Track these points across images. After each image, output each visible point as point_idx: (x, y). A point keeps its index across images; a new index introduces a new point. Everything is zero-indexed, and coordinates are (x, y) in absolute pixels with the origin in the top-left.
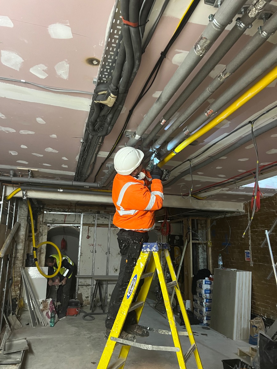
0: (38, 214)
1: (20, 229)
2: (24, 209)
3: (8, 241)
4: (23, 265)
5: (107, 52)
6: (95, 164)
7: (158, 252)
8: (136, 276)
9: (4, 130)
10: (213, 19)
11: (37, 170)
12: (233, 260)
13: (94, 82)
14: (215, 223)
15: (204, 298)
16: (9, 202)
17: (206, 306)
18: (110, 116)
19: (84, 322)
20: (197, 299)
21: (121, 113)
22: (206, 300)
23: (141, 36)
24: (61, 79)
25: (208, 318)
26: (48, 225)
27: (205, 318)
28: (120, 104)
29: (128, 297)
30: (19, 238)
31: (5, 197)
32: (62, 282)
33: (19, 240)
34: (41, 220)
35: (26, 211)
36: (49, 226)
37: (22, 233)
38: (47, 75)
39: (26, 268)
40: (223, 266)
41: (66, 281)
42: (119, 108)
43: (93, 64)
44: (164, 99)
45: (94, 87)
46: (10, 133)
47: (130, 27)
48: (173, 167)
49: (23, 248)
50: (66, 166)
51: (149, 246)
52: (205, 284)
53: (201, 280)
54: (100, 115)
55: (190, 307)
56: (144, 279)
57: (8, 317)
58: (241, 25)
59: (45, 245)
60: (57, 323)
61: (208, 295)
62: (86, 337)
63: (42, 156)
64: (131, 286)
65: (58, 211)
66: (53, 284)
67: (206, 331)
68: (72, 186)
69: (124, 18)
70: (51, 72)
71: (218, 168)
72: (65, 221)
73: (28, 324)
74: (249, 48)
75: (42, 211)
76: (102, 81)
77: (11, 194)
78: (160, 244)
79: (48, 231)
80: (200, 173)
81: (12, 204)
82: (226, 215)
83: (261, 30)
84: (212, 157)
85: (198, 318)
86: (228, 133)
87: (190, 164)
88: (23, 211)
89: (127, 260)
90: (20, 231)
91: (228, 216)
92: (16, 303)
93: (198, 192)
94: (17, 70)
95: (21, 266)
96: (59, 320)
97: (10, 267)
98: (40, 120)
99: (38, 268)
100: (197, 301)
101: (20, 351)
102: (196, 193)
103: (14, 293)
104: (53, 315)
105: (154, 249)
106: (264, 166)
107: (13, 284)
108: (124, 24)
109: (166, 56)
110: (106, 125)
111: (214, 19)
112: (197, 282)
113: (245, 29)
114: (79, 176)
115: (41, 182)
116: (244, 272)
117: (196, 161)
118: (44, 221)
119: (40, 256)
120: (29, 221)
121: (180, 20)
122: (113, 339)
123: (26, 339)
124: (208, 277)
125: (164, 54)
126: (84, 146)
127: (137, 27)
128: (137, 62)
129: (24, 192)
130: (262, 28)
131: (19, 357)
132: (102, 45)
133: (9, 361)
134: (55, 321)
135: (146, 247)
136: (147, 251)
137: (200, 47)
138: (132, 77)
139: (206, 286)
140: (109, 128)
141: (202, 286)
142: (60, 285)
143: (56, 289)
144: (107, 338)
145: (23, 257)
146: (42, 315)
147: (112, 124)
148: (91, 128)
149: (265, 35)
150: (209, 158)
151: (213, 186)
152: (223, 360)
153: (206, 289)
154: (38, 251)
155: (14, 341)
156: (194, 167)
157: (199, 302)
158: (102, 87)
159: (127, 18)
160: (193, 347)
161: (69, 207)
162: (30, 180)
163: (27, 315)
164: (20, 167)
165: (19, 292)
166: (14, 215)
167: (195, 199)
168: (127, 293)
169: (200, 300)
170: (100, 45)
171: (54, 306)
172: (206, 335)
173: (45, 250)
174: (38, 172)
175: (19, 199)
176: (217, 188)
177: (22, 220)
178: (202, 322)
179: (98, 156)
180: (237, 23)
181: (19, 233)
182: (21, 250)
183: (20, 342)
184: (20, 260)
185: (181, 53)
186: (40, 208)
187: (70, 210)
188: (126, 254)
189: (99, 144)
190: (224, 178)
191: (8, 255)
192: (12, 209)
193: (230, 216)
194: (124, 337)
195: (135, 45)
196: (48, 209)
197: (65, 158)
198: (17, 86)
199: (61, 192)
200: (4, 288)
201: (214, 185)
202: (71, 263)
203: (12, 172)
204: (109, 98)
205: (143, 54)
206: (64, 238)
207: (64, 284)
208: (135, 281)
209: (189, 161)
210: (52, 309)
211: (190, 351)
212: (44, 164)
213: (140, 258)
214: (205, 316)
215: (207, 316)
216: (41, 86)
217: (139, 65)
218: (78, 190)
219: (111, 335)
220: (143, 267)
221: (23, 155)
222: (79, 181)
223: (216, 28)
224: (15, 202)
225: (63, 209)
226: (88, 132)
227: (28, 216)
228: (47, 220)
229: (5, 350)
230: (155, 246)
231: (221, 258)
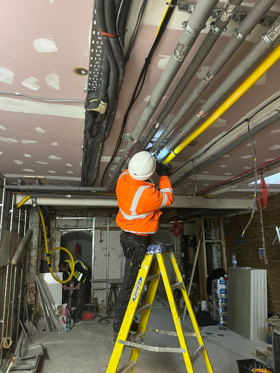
0: (50, 220)
1: (33, 236)
2: (35, 216)
3: (20, 248)
4: (37, 272)
5: (92, 62)
6: (99, 168)
7: (161, 253)
8: (141, 279)
9: (6, 141)
10: (186, 26)
11: (44, 177)
12: (247, 258)
13: (84, 90)
14: (227, 222)
15: (219, 298)
16: (20, 210)
17: (223, 306)
18: (105, 122)
19: (100, 326)
20: (212, 299)
21: (115, 119)
22: (222, 300)
23: (122, 45)
24: (52, 90)
25: (224, 319)
26: (61, 230)
27: (222, 319)
28: (112, 110)
29: (134, 300)
30: (32, 245)
31: (15, 205)
32: (77, 286)
33: (32, 247)
34: (54, 226)
35: (38, 218)
36: (61, 232)
37: (35, 239)
38: (40, 87)
39: (40, 274)
40: (238, 264)
41: (81, 286)
42: (112, 115)
43: (82, 74)
44: (153, 104)
45: (85, 95)
46: (12, 143)
47: (109, 38)
48: (177, 167)
49: (36, 255)
50: (72, 172)
51: (152, 248)
52: (220, 283)
53: (215, 280)
54: (95, 122)
55: (207, 308)
56: (150, 281)
57: (25, 323)
58: (215, 29)
59: (59, 251)
60: (73, 328)
61: (223, 295)
62: (101, 341)
63: (47, 163)
64: (136, 290)
65: (70, 216)
66: (68, 288)
67: (223, 332)
68: (79, 191)
69: (101, 30)
70: (42, 83)
71: (222, 166)
72: (77, 226)
73: (45, 330)
74: (228, 50)
75: (54, 217)
76: (92, 89)
77: (21, 202)
78: (163, 246)
79: (61, 237)
80: (205, 172)
81: (23, 212)
82: (238, 213)
83: (236, 32)
84: (214, 156)
85: (214, 319)
86: (226, 131)
87: (193, 164)
88: (34, 218)
89: (132, 263)
90: (32, 238)
91: (240, 214)
92: (32, 309)
93: (207, 191)
94: (10, 84)
95: (35, 272)
96: (75, 325)
97: (24, 274)
98: (39, 129)
99: (52, 274)
100: (212, 301)
101: (35, 357)
102: (205, 192)
103: (30, 299)
104: (68, 320)
105: (158, 251)
106: (269, 162)
107: (28, 290)
108: (103, 36)
109: (151, 62)
110: (103, 131)
111: (188, 26)
112: (212, 282)
113: (220, 32)
114: (85, 181)
115: (48, 189)
116: (259, 271)
117: (199, 161)
118: (56, 227)
119: (54, 262)
120: (41, 227)
121: (158, 27)
122: (121, 342)
123: (41, 344)
124: (223, 276)
125: (148, 60)
126: (85, 152)
127: (116, 37)
128: (121, 70)
129: (33, 199)
130: (237, 30)
131: (33, 363)
132: (87, 56)
133: (24, 366)
134: (71, 326)
135: (151, 250)
136: (150, 254)
137: (179, 53)
138: (119, 84)
139: (221, 286)
140: (106, 133)
141: (216, 286)
142: (75, 290)
143: (71, 293)
144: (115, 341)
145: (37, 263)
146: (58, 320)
147: (108, 130)
148: (88, 134)
149: (240, 37)
150: (212, 157)
151: (220, 184)
152: (238, 361)
153: (221, 288)
154: (52, 257)
155: (29, 347)
156: (198, 166)
157: (214, 302)
158: (93, 95)
159: (105, 30)
160: (201, 348)
161: (81, 212)
162: (37, 187)
163: (43, 321)
164: (27, 176)
165: (34, 298)
166: (25, 222)
167: (205, 198)
168: (132, 296)
169: (215, 301)
170: (85, 55)
171: (70, 311)
172: (223, 335)
173: (59, 256)
174: (45, 179)
175: (29, 207)
176: (225, 186)
177: (34, 227)
178: (219, 322)
179: (101, 160)
180: (211, 28)
181: (32, 240)
182: (34, 256)
183: (35, 348)
184: (34, 267)
185: (165, 58)
186: (52, 215)
187: (81, 215)
188: (131, 256)
189: (100, 149)
190: (230, 176)
191: (22, 262)
192: (23, 217)
193: (242, 213)
194: (132, 340)
195: (116, 55)
196: (60, 215)
197: (69, 165)
198: (12, 99)
199: (69, 197)
200: (19, 295)
201: (223, 184)
202: (84, 268)
203: (19, 181)
204: (99, 106)
205: (128, 61)
206: (77, 243)
207: (78, 288)
208: (140, 284)
209: (192, 162)
210: (67, 314)
211: (198, 352)
212: (50, 171)
213: (144, 261)
214: (222, 316)
215: (224, 317)
216: (35, 97)
217: (124, 73)
218: (87, 195)
219: (119, 338)
220: (148, 270)
221: (28, 163)
222: (86, 186)
223: (190, 34)
224: (26, 210)
225: (75, 214)
226: (87, 139)
227: (40, 223)
228: (60, 225)
229: (20, 356)
230: (158, 248)
231: (235, 257)
